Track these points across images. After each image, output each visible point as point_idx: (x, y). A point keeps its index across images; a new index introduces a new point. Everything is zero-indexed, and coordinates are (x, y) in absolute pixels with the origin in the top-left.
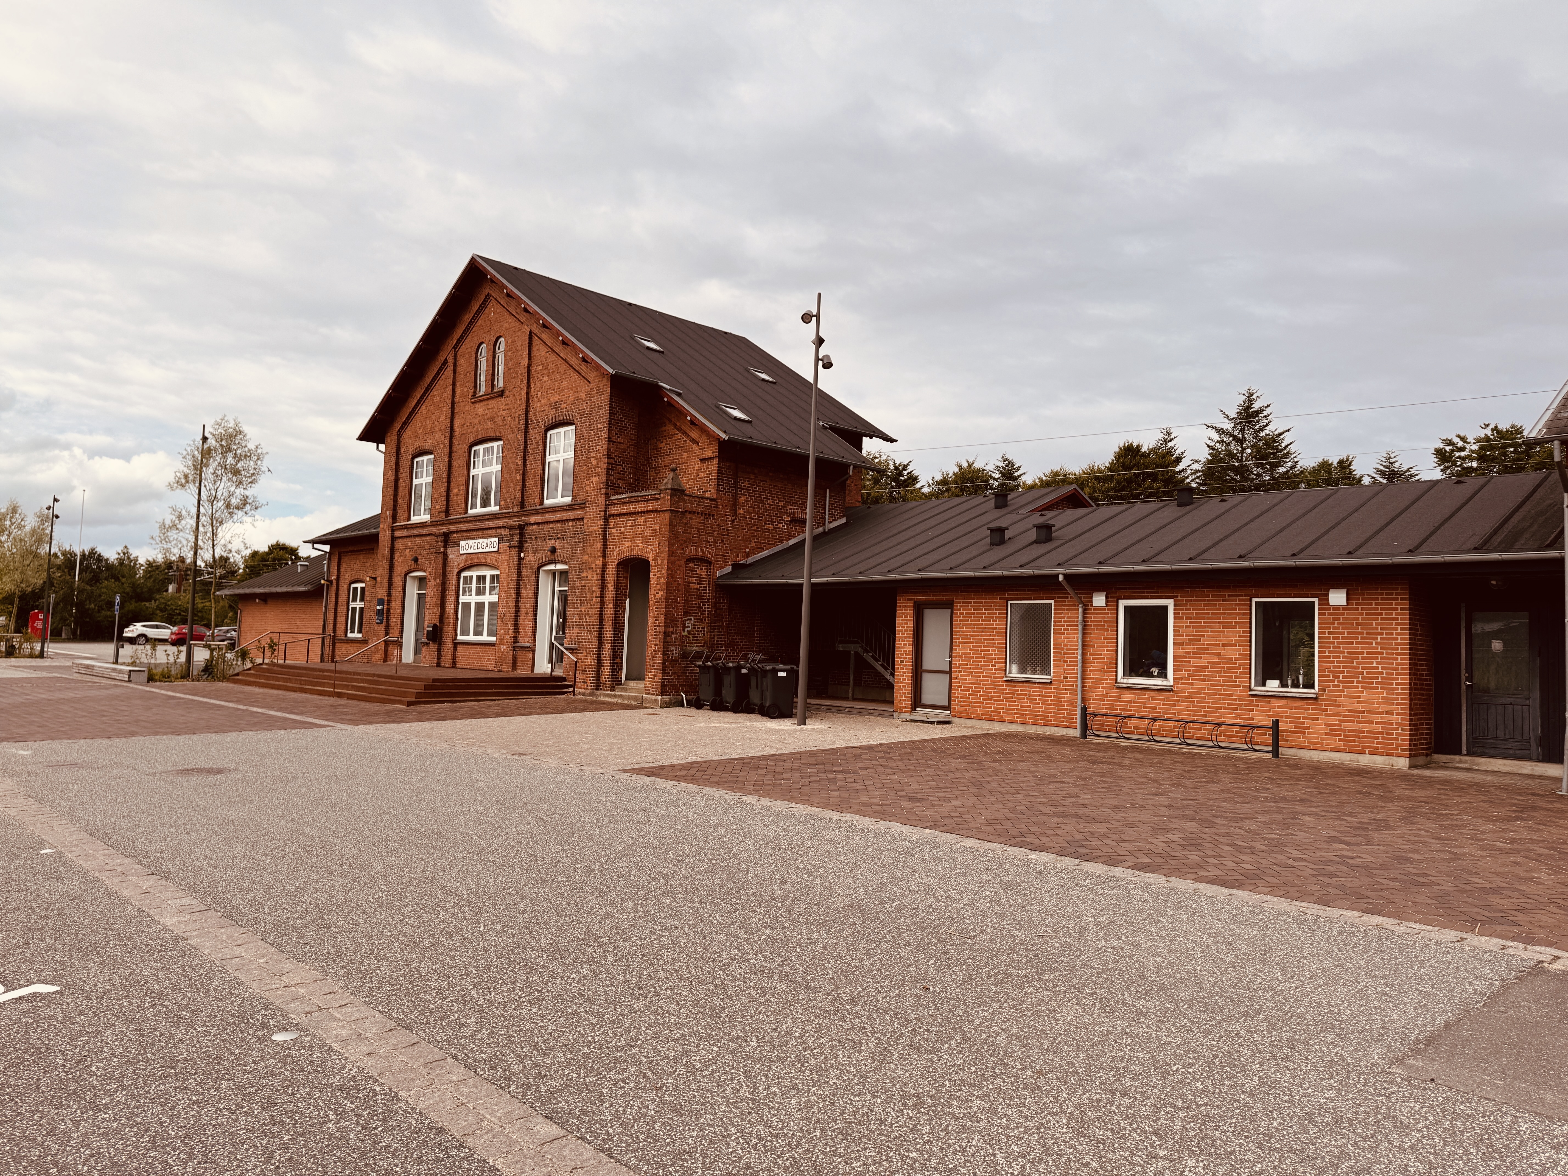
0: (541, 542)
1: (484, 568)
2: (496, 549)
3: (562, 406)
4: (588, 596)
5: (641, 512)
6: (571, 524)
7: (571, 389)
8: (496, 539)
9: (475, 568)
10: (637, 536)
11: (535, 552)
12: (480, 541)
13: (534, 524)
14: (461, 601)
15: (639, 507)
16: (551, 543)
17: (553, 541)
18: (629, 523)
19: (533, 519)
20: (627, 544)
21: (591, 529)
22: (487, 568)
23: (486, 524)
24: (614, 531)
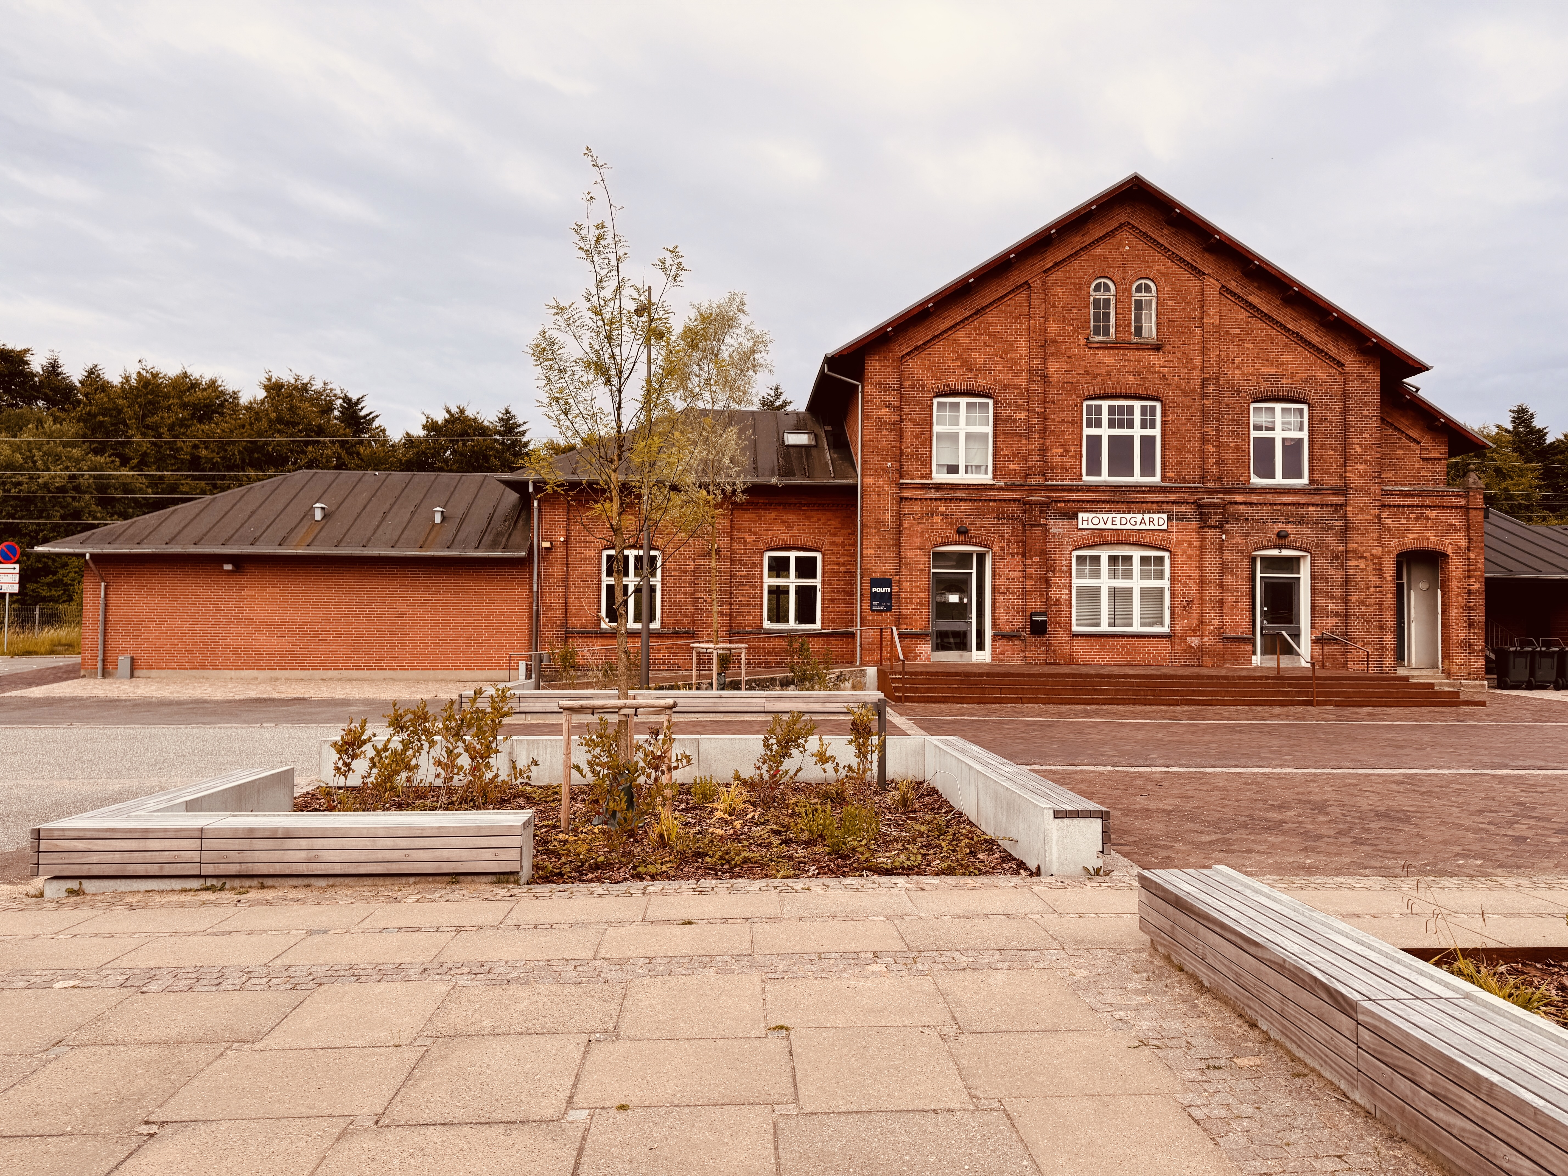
0: (1257, 526)
1: (1127, 547)
2: (1165, 527)
3: (1284, 381)
4: (1362, 585)
5: (1430, 507)
6: (1311, 508)
7: (1301, 365)
8: (1165, 516)
9: (1105, 547)
10: (1427, 529)
11: (1247, 534)
12: (1128, 516)
13: (1241, 504)
14: (1074, 585)
15: (1428, 501)
16: (1277, 528)
17: (1280, 525)
18: (1412, 516)
19: (1239, 498)
20: (1411, 536)
21: (1359, 517)
22: (1134, 548)
23: (1139, 497)
24: (1389, 521)
